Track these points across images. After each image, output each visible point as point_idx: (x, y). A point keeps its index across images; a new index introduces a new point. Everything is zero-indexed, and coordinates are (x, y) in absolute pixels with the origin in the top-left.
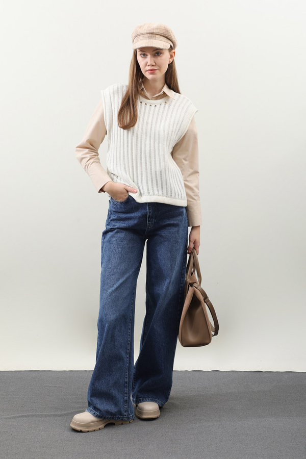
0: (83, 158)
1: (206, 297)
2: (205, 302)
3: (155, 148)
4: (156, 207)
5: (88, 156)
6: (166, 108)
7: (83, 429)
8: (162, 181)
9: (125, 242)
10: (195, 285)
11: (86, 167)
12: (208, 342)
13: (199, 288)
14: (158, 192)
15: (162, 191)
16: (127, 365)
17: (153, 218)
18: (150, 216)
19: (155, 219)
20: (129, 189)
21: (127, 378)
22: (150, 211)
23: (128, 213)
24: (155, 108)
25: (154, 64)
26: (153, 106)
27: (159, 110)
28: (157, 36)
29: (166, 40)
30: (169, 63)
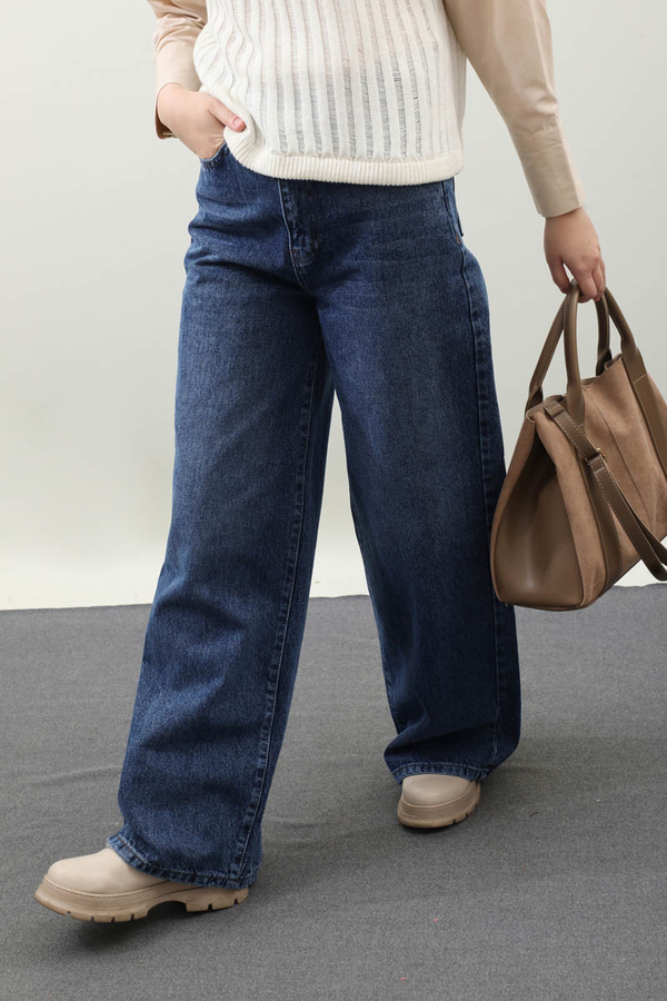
7: (76, 911)
14: (318, 141)
15: (335, 141)
16: (268, 714)
17: (305, 233)
18: (290, 224)
19: (314, 237)
20: (223, 117)
21: (263, 757)
22: (289, 205)
23: (229, 205)
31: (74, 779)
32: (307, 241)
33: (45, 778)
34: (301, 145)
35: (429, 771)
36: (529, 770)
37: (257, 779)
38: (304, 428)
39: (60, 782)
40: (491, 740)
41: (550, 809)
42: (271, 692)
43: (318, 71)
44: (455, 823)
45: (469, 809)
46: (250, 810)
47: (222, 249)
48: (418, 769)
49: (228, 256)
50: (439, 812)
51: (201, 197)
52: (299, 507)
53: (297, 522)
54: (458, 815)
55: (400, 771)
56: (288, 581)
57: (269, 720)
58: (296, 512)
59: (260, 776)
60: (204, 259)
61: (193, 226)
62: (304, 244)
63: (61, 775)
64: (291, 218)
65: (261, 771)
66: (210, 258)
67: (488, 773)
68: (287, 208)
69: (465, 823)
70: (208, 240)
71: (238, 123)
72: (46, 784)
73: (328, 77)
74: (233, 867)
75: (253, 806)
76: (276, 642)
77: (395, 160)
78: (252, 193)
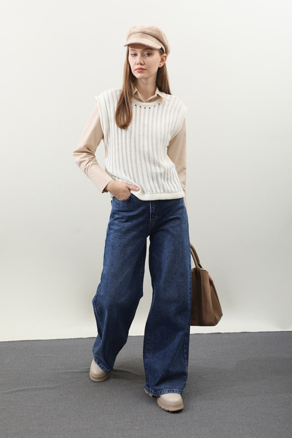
0: (81, 162)
17: (155, 215)
20: (131, 187)
24: (149, 110)
25: (143, 63)
26: (147, 108)
27: (154, 112)
28: (148, 36)
29: (158, 42)
30: (160, 67)
31: (15, 391)
33: (6, 391)
34: (156, 191)
39: (11, 393)
63: (11, 390)
71: (136, 189)
72: (7, 393)
78: (139, 206)
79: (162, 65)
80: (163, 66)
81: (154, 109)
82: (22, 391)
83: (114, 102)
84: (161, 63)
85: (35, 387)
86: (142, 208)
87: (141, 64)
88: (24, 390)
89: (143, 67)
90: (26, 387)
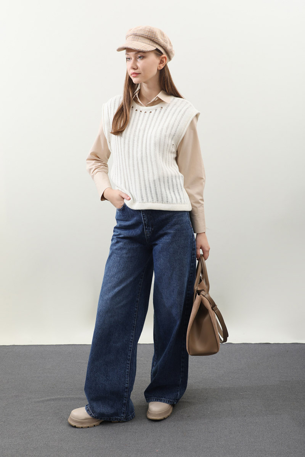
0: (91, 169)
1: (214, 305)
2: (213, 310)
3: (146, 154)
4: (151, 214)
5: (94, 167)
6: (162, 113)
7: (77, 425)
8: (155, 187)
9: (124, 251)
10: (203, 293)
11: (93, 177)
12: (216, 351)
13: (207, 296)
14: (153, 198)
15: (157, 198)
16: (127, 370)
17: (149, 226)
18: (145, 224)
19: (152, 227)
20: (124, 196)
21: (127, 383)
22: (145, 219)
23: (126, 221)
24: (149, 115)
25: (135, 67)
26: (148, 112)
27: (154, 116)
28: (140, 38)
29: (151, 43)
30: (159, 69)
31: (48, 400)
32: (150, 228)
33: (38, 400)
34: (148, 200)
35: (158, 401)
36: (188, 402)
37: (126, 390)
38: (140, 284)
39: (43, 401)
40: (178, 391)
41: (194, 415)
42: (129, 364)
43: (151, 179)
44: (164, 419)
45: (169, 414)
46: (125, 399)
47: (124, 233)
48: (154, 400)
49: (126, 235)
50: (160, 415)
51: (117, 220)
52: (136, 308)
53: (136, 312)
54: (165, 416)
55: (149, 399)
56: (133, 330)
57: (128, 372)
58: (136, 309)
59: (127, 389)
60: (118, 236)
61: (115, 228)
62: (149, 230)
63: (43, 399)
64: (145, 222)
65: (127, 388)
66: (121, 236)
67: (177, 402)
68: (144, 219)
69: (168, 419)
70: (119, 231)
71: (128, 198)
72: (39, 402)
73: (154, 181)
74: (122, 415)
75: (126, 398)
76: (130, 349)
77: (174, 204)
78: (133, 216)
79: (162, 67)
80: (164, 68)
81: (155, 113)
82: (53, 400)
83: (114, 108)
84: (161, 65)
85: (67, 396)
86: (135, 218)
87: (134, 69)
88: (56, 399)
89: (136, 71)
90: (59, 397)
